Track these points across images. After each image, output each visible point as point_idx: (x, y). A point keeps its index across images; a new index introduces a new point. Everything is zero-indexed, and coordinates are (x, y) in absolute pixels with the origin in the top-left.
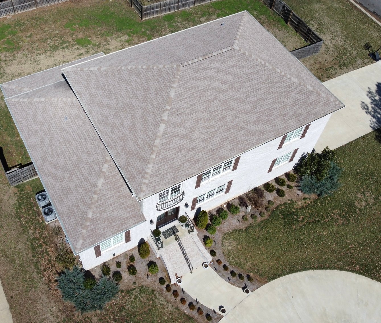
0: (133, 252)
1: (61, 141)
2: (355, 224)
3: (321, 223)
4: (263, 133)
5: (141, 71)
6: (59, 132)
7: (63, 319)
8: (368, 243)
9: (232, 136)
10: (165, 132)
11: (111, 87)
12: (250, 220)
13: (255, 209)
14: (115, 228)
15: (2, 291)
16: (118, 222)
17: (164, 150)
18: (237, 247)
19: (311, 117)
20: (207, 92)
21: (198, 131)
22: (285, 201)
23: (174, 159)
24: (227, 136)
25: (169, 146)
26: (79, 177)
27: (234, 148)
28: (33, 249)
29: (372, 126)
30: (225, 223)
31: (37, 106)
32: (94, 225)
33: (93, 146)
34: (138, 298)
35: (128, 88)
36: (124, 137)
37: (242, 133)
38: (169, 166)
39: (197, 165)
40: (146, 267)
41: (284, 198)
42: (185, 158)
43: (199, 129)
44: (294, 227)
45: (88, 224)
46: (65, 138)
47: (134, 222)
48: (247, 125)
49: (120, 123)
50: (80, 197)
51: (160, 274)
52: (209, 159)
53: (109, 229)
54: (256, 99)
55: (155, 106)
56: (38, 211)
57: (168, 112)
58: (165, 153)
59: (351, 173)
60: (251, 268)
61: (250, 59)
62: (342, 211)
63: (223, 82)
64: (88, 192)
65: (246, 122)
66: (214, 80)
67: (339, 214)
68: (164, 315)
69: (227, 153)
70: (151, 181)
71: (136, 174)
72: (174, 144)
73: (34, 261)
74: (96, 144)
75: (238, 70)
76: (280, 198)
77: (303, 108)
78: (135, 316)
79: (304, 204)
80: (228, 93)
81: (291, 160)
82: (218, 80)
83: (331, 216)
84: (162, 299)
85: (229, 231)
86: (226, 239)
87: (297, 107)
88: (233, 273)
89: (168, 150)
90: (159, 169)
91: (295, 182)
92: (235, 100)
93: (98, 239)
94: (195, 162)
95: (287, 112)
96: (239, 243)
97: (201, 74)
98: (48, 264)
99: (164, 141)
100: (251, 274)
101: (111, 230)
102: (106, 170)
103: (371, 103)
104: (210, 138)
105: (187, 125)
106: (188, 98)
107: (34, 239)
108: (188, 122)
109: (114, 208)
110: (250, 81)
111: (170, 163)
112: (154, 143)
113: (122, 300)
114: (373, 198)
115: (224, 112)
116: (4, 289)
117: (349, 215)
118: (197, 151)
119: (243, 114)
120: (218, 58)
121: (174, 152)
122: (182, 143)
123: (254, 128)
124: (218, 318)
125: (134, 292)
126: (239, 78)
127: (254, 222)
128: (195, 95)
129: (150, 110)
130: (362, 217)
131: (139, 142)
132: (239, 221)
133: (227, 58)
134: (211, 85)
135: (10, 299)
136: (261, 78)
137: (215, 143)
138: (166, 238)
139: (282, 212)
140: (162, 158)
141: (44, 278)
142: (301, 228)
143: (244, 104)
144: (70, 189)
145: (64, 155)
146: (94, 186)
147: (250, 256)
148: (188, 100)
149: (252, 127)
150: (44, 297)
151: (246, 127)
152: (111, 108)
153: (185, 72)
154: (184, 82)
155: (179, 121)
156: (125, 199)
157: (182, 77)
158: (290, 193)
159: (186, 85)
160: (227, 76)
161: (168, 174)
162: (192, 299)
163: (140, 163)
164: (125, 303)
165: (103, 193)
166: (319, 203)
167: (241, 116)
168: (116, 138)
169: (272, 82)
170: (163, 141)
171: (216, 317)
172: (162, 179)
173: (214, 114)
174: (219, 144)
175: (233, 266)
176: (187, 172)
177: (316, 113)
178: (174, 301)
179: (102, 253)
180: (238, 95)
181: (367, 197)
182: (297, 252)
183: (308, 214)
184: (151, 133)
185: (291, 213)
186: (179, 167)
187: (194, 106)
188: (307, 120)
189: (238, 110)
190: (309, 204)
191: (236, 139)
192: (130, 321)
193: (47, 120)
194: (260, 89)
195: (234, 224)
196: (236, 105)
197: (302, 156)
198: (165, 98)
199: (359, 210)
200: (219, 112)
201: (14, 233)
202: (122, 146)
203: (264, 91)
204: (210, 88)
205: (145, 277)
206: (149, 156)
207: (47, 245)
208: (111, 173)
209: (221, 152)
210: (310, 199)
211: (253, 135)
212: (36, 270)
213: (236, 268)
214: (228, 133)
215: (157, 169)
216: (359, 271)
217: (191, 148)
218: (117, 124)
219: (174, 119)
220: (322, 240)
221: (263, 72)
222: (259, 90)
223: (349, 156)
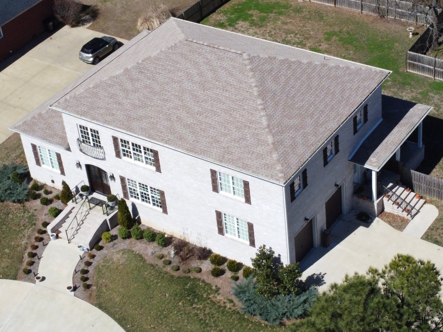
10: (117, 77)
13: (179, 261)
14: (45, 134)
16: (50, 132)
17: (102, 88)
18: (119, 265)
20: (179, 72)
22: (212, 283)
25: (108, 88)
30: (143, 245)
34: (22, 218)
38: (92, 101)
39: (108, 117)
41: (214, 279)
42: (106, 105)
43: (141, 93)
53: (41, 131)
54: (209, 108)
58: (100, 91)
60: (102, 285)
66: (197, 67)
68: (15, 241)
72: (112, 90)
76: (212, 277)
79: (222, 303)
81: (252, 243)
84: (30, 233)
86: (124, 252)
88: (85, 272)
89: (104, 90)
94: (110, 114)
95: (222, 140)
97: (192, 55)
101: (42, 134)
104: (140, 107)
105: (136, 84)
106: (161, 66)
108: (140, 83)
110: (223, 90)
113: (16, 210)
115: (173, 97)
118: (120, 108)
120: (220, 52)
121: (106, 94)
122: (118, 94)
125: (27, 213)
127: (161, 267)
132: (154, 254)
138: (88, 202)
142: (184, 310)
151: (174, 123)
154: (173, 52)
155: (135, 77)
158: (227, 284)
159: (171, 55)
160: (210, 72)
161: (85, 106)
162: (41, 254)
164: (14, 213)
167: (181, 111)
169: (241, 106)
170: (108, 81)
172: (78, 105)
175: (94, 270)
176: (97, 115)
179: (42, 165)
185: (198, 294)
186: (97, 107)
187: (158, 75)
194: (224, 103)
195: (147, 252)
210: (234, 305)
213: (93, 273)
215: (83, 96)
217: (119, 102)
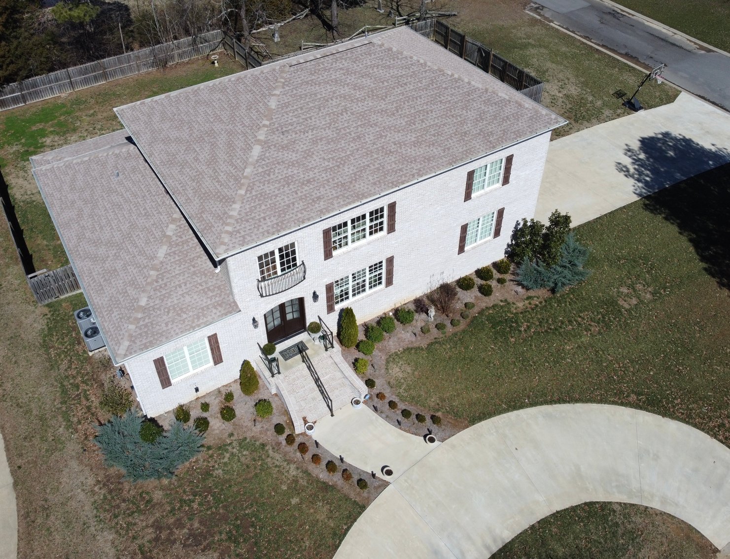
0: (231, 388)
1: (107, 207)
2: (621, 331)
3: (560, 333)
4: (429, 160)
5: (228, 86)
6: (105, 196)
7: (102, 497)
8: (647, 359)
9: (376, 164)
10: (261, 158)
11: (182, 115)
12: (434, 332)
13: (444, 316)
14: (186, 323)
15: (5, 458)
16: (191, 314)
17: (260, 182)
18: (413, 374)
19: (510, 136)
20: (331, 102)
21: (317, 156)
22: (495, 303)
23: (276, 196)
24: (366, 163)
25: (268, 178)
26: (131, 250)
27: (379, 181)
28: (64, 391)
29: (637, 192)
30: (392, 339)
31: (77, 169)
32: (149, 318)
33: (153, 204)
34: (237, 458)
35: (208, 111)
36: (199, 175)
37: (393, 160)
38: (269, 206)
39: (317, 205)
40: (253, 410)
41: (492, 297)
42: (295, 196)
43: (318, 152)
44: (513, 340)
45: (140, 315)
46: (114, 201)
47: (218, 314)
48: (401, 148)
49: (194, 158)
50: (130, 278)
51: (276, 419)
52: (337, 197)
53: (175, 324)
54: (413, 111)
55: (247, 124)
56: (79, 338)
57: (266, 129)
58: (262, 187)
59: (608, 259)
60: (438, 404)
61: (400, 57)
62: (595, 313)
63: (355, 87)
64: (142, 269)
65: (399, 144)
66: (342, 84)
67: (591, 319)
68: (281, 483)
69: (368, 188)
70: (238, 228)
71: (215, 222)
72: (276, 175)
73: (64, 409)
74: (159, 201)
75: (381, 71)
76: (486, 299)
77: (495, 124)
78: (230, 486)
79: (529, 306)
80: (366, 102)
81: (497, 233)
82: (348, 85)
83: (576, 321)
84: (278, 456)
85: (399, 351)
86: (392, 362)
87: (485, 122)
88: (406, 413)
89: (266, 183)
90: (251, 211)
91: (511, 274)
92: (379, 112)
93: (157, 340)
94: (313, 201)
95: (467, 129)
96: (417, 369)
97: (320, 76)
98: (85, 413)
99: (260, 170)
100: (439, 414)
101: (180, 326)
102: (172, 233)
103: (633, 163)
104: (338, 166)
105: (298, 147)
106: (299, 110)
107: (67, 377)
108: (300, 143)
109: (185, 291)
110: (402, 86)
111: (270, 202)
112: (243, 174)
113: (209, 462)
114: (650, 292)
115: (360, 129)
116: (7, 456)
117: (609, 319)
118: (316, 185)
119: (392, 132)
120: (347, 54)
121: (276, 185)
122: (290, 174)
123: (413, 152)
124: (379, 486)
125: (230, 448)
126: (383, 82)
127: (441, 336)
128: (311, 105)
129: (239, 131)
130: (633, 321)
131: (220, 178)
132: (415, 334)
133: (362, 56)
134: (337, 92)
135: (16, 470)
136: (420, 82)
137: (347, 173)
138: (286, 360)
139: (490, 318)
140: (256, 195)
141: (77, 435)
142: (525, 340)
143: (394, 118)
144: (115, 270)
145: (111, 225)
146: (152, 258)
147: (437, 386)
148: (300, 112)
149: (409, 150)
150: (74, 464)
151: (399, 151)
152: (181, 142)
153: (293, 74)
154: (292, 87)
155: (286, 142)
156: (203, 277)
157: (288, 80)
158: (503, 291)
159: (295, 92)
160: (363, 80)
161: (267, 218)
162: (332, 456)
163: (221, 205)
164: (213, 467)
165: (166, 268)
166: (555, 303)
167: (389, 135)
168: (186, 179)
169: (438, 87)
170: (257, 170)
171: (377, 484)
172: (256, 226)
173: (343, 132)
174: (353, 175)
175: (406, 403)
176: (300, 215)
177: (518, 131)
178: (300, 459)
179: (172, 381)
180: (383, 106)
181: (639, 291)
182: (519, 378)
183: (535, 319)
184: (238, 161)
185: (506, 320)
186: (285, 207)
187: (310, 121)
188: (504, 141)
189: (384, 127)
190: (537, 306)
191: (384, 168)
192: (221, 495)
193: (89, 184)
194: (420, 97)
195: (407, 340)
196: (380, 119)
197: (516, 227)
198: (262, 112)
199: (626, 311)
200: (352, 129)
201: (35, 371)
202: (194, 188)
203: (426, 100)
204: (335, 95)
205: (250, 424)
206: (235, 192)
207: (87, 385)
208: (181, 238)
209: (357, 186)
210: (538, 298)
211: (411, 162)
212: (65, 423)
213: (412, 406)
214: (369, 159)
215: (248, 210)
216: (637, 404)
217: (307, 180)
218: (189, 161)
219: (276, 138)
220: (563, 358)
221: (422, 74)
222: (418, 98)
223: (602, 235)
